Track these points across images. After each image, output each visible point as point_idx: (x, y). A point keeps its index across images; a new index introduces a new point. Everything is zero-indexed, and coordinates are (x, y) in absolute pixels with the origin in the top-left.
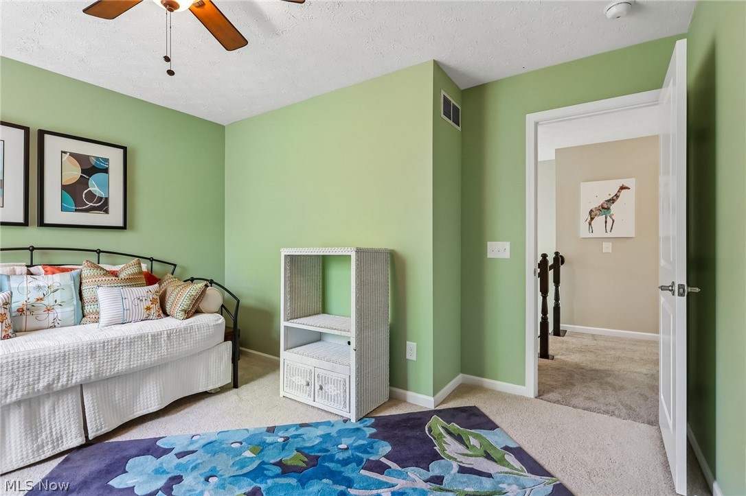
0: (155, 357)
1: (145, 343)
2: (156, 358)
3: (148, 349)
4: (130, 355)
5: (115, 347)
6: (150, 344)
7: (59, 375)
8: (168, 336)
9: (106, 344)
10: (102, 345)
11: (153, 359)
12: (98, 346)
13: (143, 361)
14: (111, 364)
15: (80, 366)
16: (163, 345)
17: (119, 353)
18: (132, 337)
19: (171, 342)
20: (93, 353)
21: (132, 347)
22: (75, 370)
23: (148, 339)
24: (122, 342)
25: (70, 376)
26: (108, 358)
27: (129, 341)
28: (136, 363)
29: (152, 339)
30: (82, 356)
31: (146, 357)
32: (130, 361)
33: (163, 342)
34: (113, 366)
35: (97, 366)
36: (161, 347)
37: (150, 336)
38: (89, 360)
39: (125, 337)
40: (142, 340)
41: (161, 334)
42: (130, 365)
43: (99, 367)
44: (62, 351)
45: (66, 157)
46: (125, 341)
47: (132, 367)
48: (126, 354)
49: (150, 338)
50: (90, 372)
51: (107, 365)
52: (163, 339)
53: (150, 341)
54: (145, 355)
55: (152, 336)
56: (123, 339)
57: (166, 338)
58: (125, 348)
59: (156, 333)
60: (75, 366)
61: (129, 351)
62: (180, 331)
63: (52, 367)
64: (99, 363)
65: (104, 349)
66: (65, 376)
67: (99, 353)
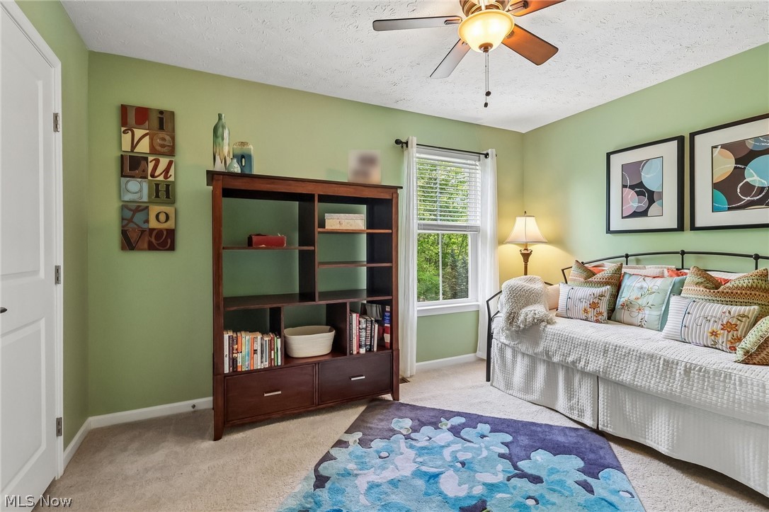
0: (663, 388)
1: (654, 365)
2: (664, 390)
3: (657, 373)
4: (637, 370)
5: (625, 355)
6: (660, 369)
7: (580, 357)
8: (685, 371)
9: (617, 348)
10: (614, 347)
11: (660, 389)
12: (611, 347)
13: (648, 384)
14: (618, 370)
15: (594, 358)
16: (677, 379)
17: (627, 363)
18: (642, 352)
19: (689, 380)
20: (606, 351)
21: (641, 363)
22: (590, 360)
23: (659, 363)
24: (631, 353)
25: (587, 363)
26: (616, 363)
27: (638, 355)
28: (640, 382)
29: (663, 364)
30: (598, 350)
31: (652, 382)
32: (635, 377)
33: (678, 375)
34: (619, 373)
35: (606, 365)
36: (674, 379)
37: (662, 359)
38: (601, 357)
39: (636, 349)
40: (651, 360)
41: (677, 364)
42: (634, 380)
43: (607, 367)
44: (586, 339)
45: (716, 151)
46: (635, 354)
47: (635, 383)
48: (633, 366)
49: (662, 362)
50: (600, 367)
51: (614, 369)
52: (678, 371)
53: (661, 366)
54: (652, 379)
55: (665, 360)
56: (633, 351)
57: (682, 372)
58: (633, 361)
59: (671, 360)
60: (591, 357)
61: (636, 365)
62: (707, 372)
63: (578, 350)
64: (608, 363)
65: (615, 352)
66: (584, 361)
67: (610, 354)
